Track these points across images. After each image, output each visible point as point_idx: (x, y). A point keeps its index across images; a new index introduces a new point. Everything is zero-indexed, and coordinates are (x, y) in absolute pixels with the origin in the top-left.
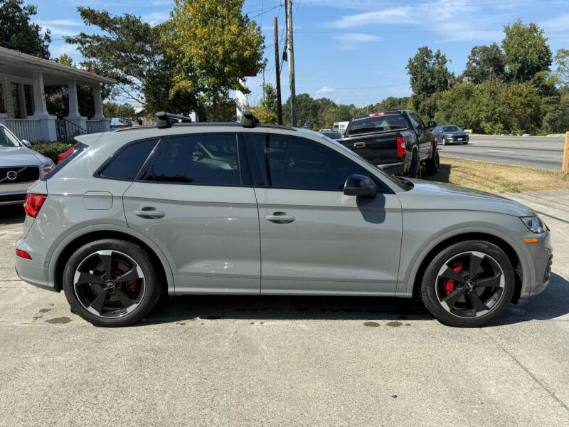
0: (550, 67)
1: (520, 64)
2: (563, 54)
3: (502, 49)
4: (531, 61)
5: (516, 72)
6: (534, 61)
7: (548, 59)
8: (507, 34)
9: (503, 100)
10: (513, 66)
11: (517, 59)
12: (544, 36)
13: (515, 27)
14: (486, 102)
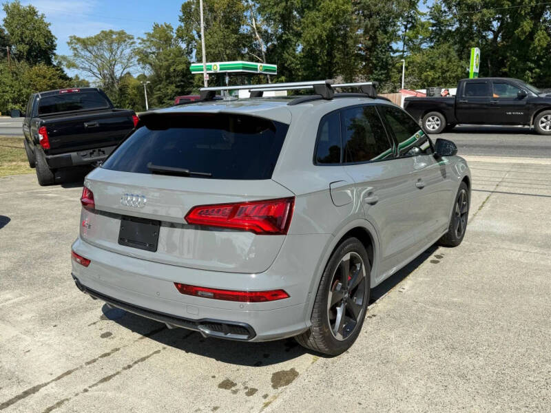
0: (55, 51)
1: (28, 47)
2: (76, 41)
3: (4, 28)
4: (39, 44)
5: (25, 53)
6: (41, 44)
7: (52, 43)
8: (8, 13)
9: (27, 81)
10: (21, 47)
11: (23, 41)
12: (46, 20)
13: (15, 7)
14: (10, 83)
